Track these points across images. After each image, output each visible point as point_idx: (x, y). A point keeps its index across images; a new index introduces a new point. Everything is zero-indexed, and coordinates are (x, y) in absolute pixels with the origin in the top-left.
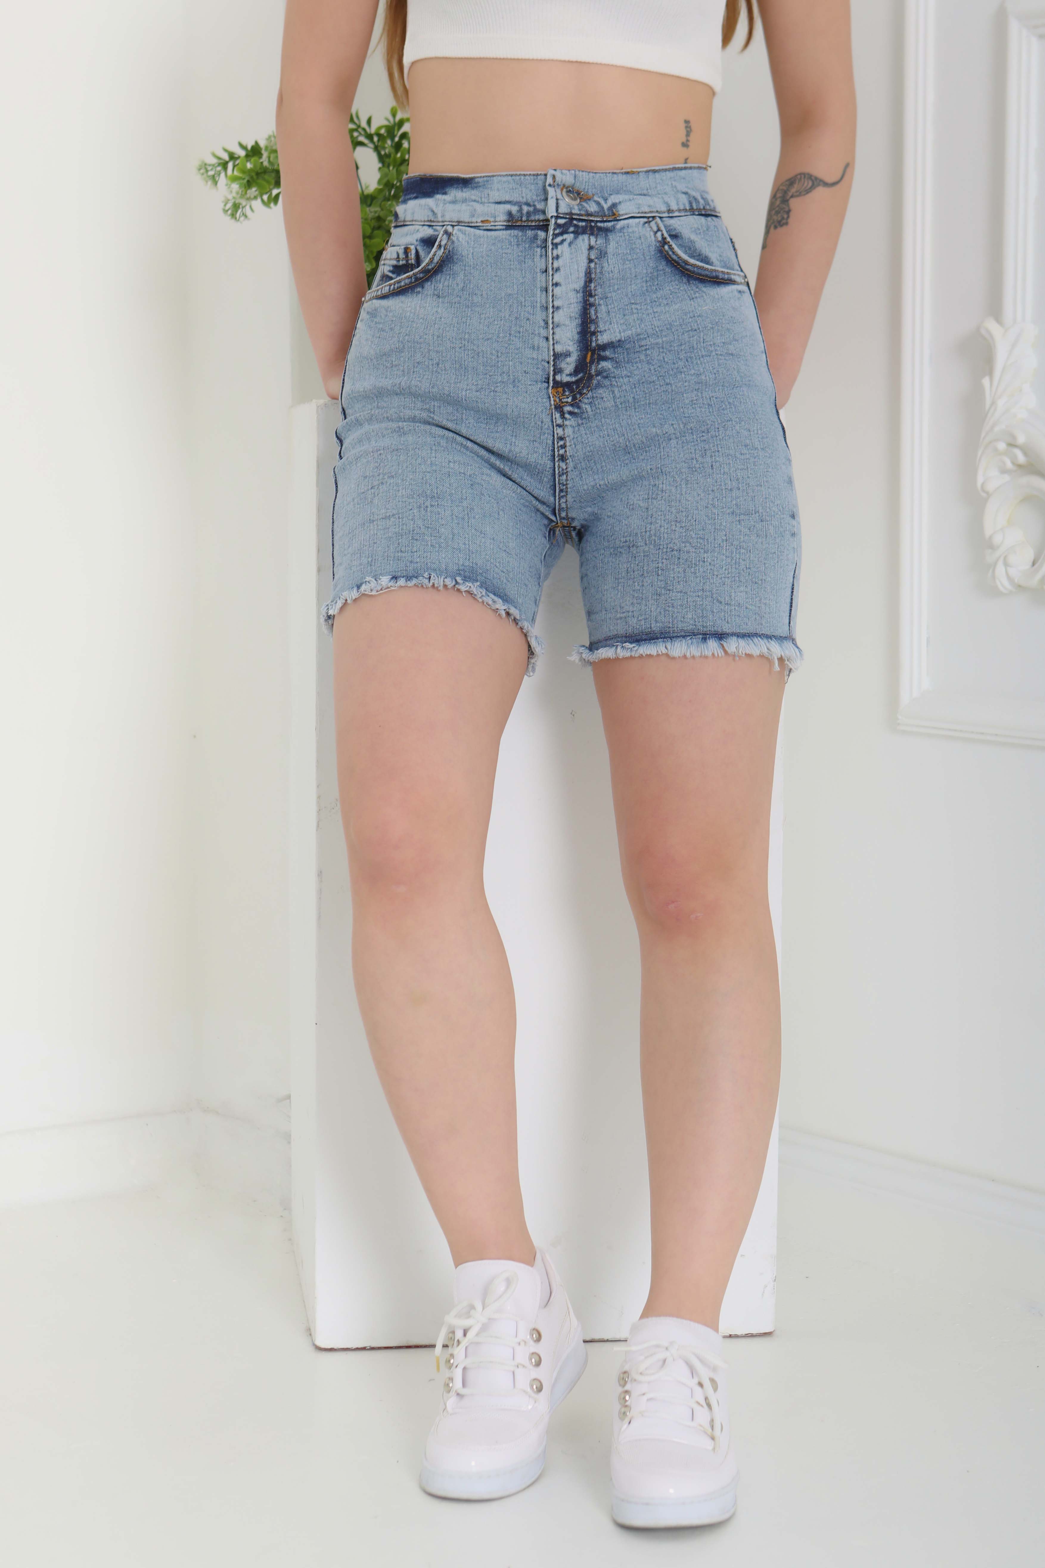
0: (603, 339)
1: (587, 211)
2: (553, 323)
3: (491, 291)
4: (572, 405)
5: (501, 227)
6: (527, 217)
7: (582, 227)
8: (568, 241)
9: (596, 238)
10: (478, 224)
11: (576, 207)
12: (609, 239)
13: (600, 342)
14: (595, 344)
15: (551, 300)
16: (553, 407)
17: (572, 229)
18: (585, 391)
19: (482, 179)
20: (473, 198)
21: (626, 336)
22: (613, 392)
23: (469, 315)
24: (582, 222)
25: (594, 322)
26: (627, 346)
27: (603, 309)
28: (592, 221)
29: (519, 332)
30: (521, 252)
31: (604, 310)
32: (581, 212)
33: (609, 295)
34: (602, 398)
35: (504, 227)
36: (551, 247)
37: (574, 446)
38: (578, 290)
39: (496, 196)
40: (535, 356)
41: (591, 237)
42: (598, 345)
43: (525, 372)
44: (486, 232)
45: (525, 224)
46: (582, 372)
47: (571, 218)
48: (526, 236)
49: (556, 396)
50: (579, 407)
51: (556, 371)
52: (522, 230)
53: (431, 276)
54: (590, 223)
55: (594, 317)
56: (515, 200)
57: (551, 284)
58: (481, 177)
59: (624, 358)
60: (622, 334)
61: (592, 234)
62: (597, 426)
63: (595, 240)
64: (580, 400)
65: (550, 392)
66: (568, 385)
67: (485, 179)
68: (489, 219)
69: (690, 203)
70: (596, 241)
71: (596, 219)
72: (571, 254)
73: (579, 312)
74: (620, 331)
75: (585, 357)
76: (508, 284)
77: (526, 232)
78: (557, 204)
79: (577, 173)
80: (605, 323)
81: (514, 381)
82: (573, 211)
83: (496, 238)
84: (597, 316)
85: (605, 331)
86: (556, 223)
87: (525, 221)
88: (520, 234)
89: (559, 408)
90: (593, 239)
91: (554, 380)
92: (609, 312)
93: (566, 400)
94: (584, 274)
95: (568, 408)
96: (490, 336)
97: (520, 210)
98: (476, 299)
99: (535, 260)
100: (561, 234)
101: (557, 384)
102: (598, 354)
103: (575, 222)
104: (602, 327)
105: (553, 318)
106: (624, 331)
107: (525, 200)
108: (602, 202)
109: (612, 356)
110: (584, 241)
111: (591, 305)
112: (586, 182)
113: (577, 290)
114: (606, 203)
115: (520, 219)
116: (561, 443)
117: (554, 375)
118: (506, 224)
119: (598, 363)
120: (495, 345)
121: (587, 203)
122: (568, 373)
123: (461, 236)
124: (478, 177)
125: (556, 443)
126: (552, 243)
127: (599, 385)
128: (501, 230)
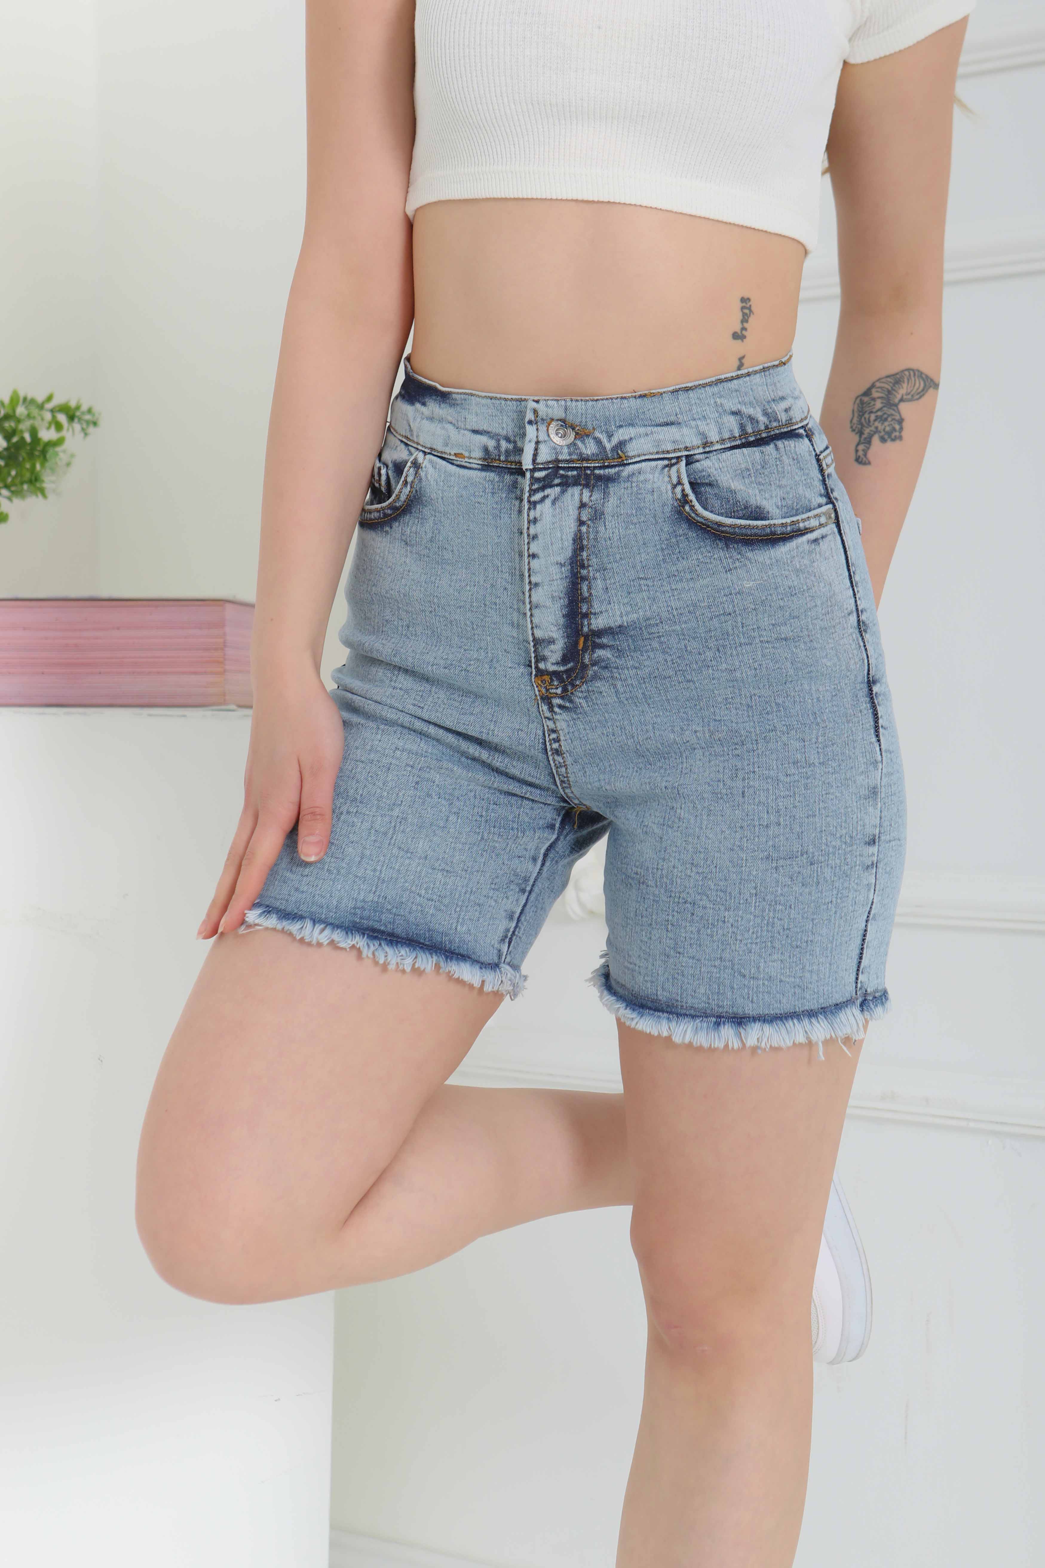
0: (598, 623)
1: (581, 454)
2: (530, 602)
3: (463, 547)
4: (562, 698)
5: (476, 466)
6: (506, 456)
7: (573, 476)
8: (552, 497)
9: (592, 491)
10: (452, 457)
11: (566, 450)
12: (609, 493)
13: (594, 627)
14: (587, 629)
15: (527, 575)
16: (539, 698)
17: (557, 481)
18: (578, 683)
19: (459, 396)
20: (450, 419)
21: (630, 620)
22: (615, 686)
23: (439, 573)
24: (572, 471)
25: (588, 600)
26: (632, 633)
27: (599, 584)
28: (588, 468)
29: (495, 603)
30: (497, 503)
31: (601, 586)
32: (573, 457)
33: (609, 566)
34: (601, 693)
35: (479, 467)
36: (526, 507)
37: (570, 741)
38: (563, 562)
39: (474, 422)
40: (515, 635)
41: (584, 490)
42: (591, 630)
43: (505, 650)
44: (458, 469)
45: (504, 466)
46: (573, 661)
47: (555, 466)
48: (503, 482)
49: (541, 686)
50: (571, 701)
51: (539, 658)
52: (499, 474)
53: (399, 515)
54: (585, 470)
55: (586, 594)
56: (494, 431)
57: (526, 555)
58: (458, 393)
59: (628, 646)
60: (625, 618)
61: (587, 486)
62: (599, 721)
63: (589, 494)
64: (572, 693)
65: (533, 680)
66: (555, 673)
67: (463, 396)
68: (464, 453)
69: (742, 427)
70: (591, 496)
71: (593, 465)
72: (554, 516)
73: (564, 590)
74: (622, 613)
75: (576, 643)
76: (481, 542)
77: (503, 477)
78: (536, 449)
79: (569, 403)
80: (602, 602)
81: (492, 660)
82: (560, 458)
83: (469, 479)
84: (591, 594)
85: (601, 612)
86: (532, 477)
87: (503, 462)
88: (497, 479)
89: (547, 699)
90: (586, 493)
91: (537, 667)
92: (607, 589)
93: (554, 691)
94: (571, 542)
95: (557, 701)
96: (462, 604)
97: (498, 447)
98: (447, 555)
99: (512, 516)
100: (543, 488)
101: (540, 673)
102: (591, 640)
103: (561, 472)
104: (596, 607)
105: (530, 596)
106: (627, 614)
107: (505, 432)
108: (605, 440)
109: (611, 643)
110: (574, 495)
111: (584, 579)
112: (582, 414)
113: (561, 563)
114: (610, 441)
115: (497, 457)
116: (554, 736)
117: (537, 662)
118: (481, 463)
119: (593, 652)
120: (469, 614)
121: (583, 442)
122: (554, 662)
123: (431, 470)
124: (454, 393)
125: (547, 735)
126: (529, 501)
127: (595, 677)
128: (476, 469)
